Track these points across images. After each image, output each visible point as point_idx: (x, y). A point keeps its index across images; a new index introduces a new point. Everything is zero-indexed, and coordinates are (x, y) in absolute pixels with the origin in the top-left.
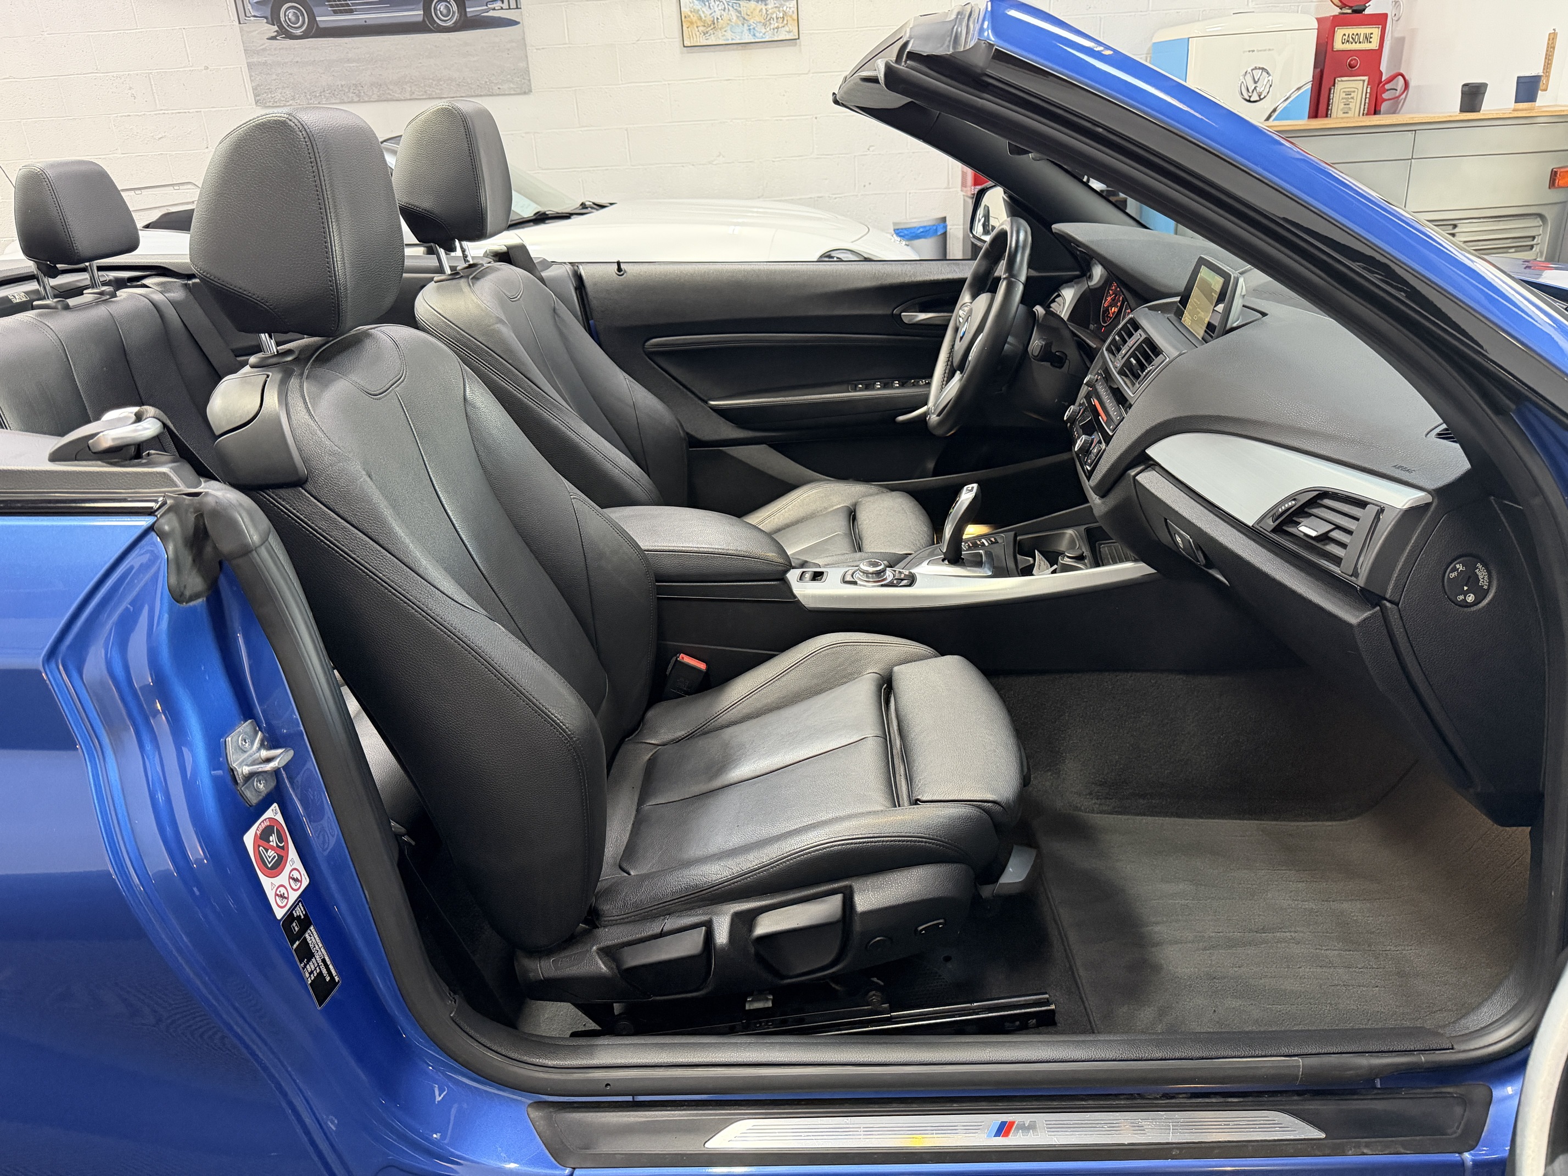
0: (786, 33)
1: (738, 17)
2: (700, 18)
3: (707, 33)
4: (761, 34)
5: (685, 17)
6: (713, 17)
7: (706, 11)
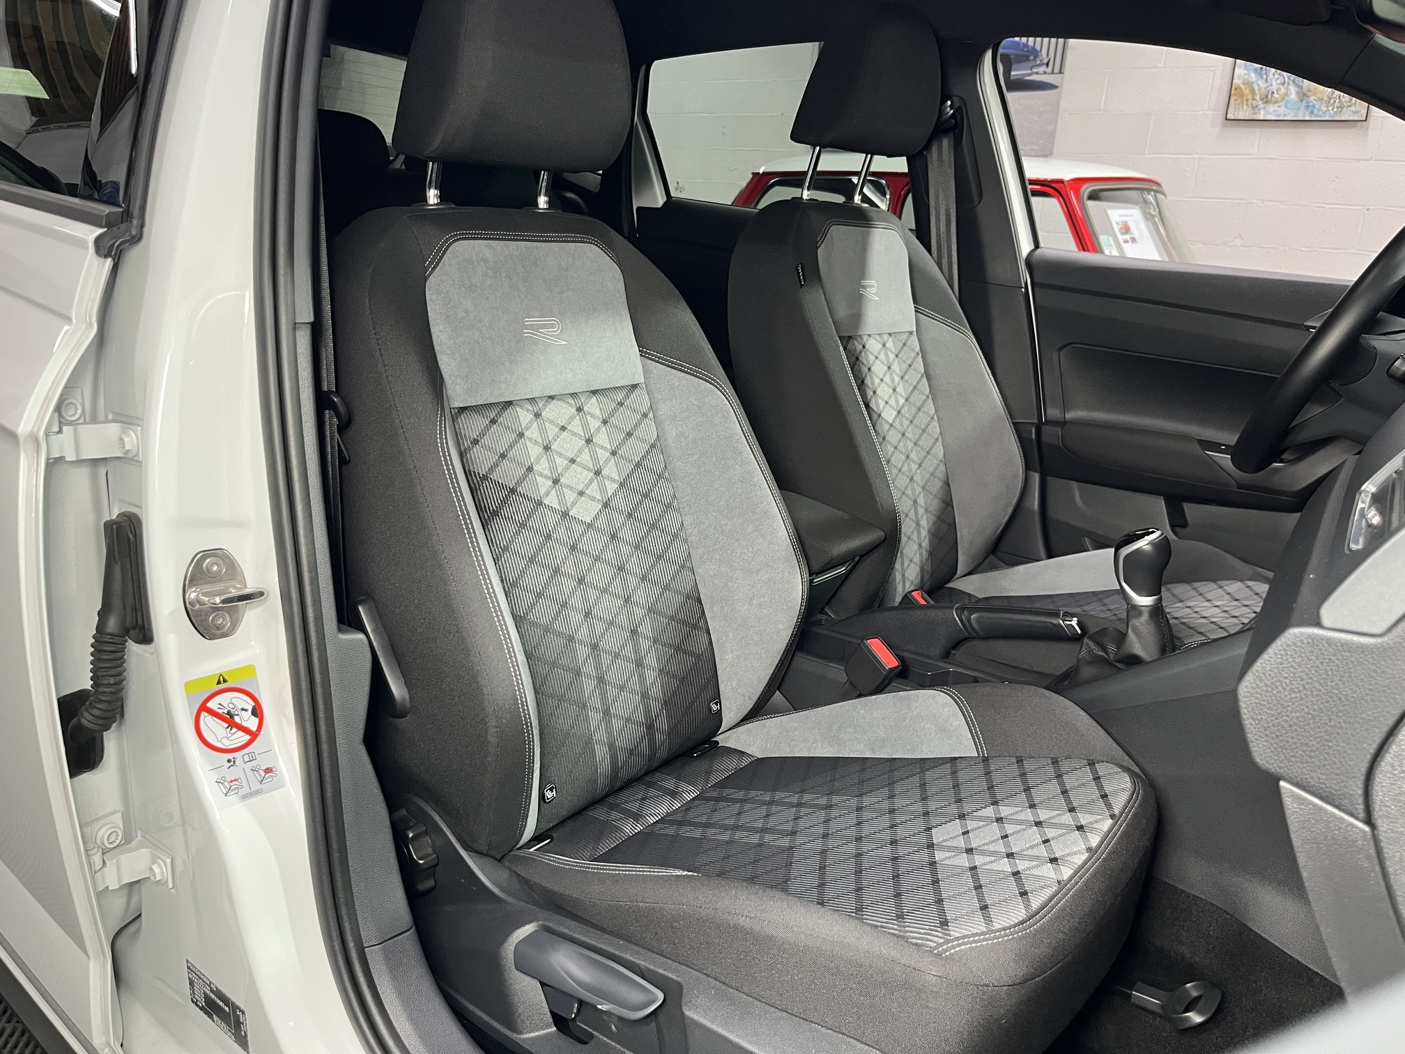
0: (1351, 114)
1: (1298, 93)
2: (1253, 92)
3: (1257, 107)
4: (1321, 113)
5: (1236, 89)
6: (1268, 91)
7: (1261, 85)
